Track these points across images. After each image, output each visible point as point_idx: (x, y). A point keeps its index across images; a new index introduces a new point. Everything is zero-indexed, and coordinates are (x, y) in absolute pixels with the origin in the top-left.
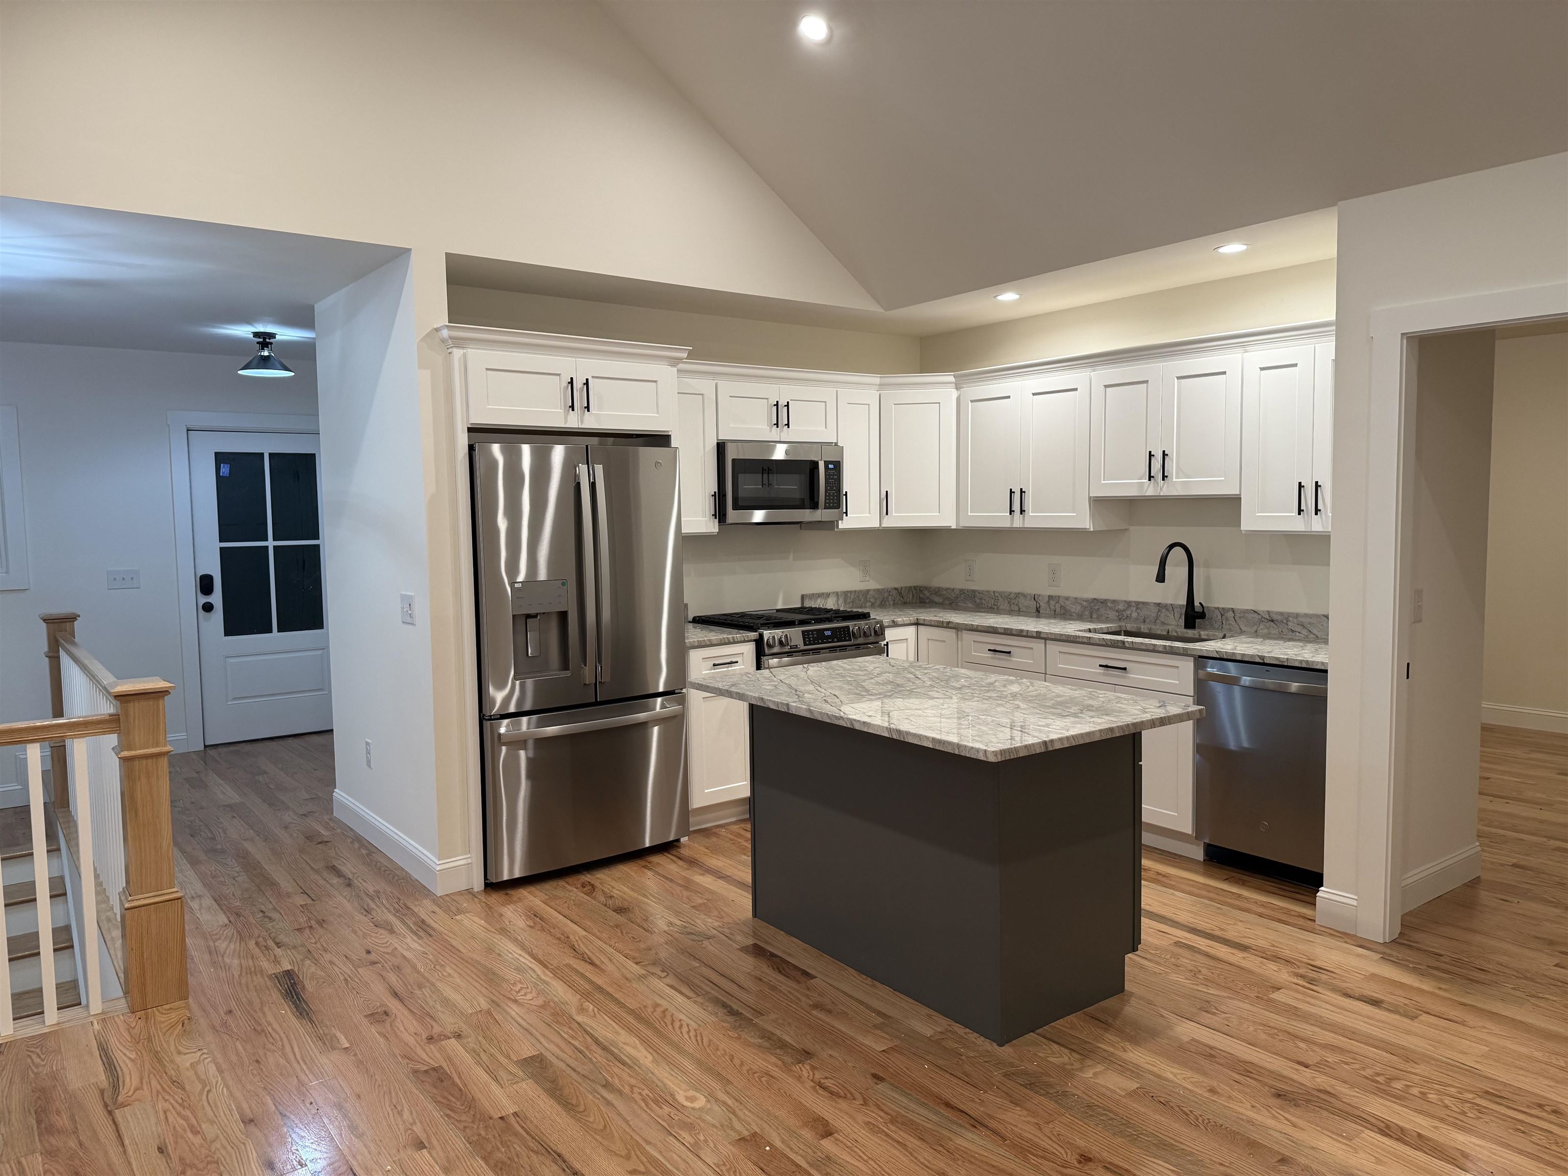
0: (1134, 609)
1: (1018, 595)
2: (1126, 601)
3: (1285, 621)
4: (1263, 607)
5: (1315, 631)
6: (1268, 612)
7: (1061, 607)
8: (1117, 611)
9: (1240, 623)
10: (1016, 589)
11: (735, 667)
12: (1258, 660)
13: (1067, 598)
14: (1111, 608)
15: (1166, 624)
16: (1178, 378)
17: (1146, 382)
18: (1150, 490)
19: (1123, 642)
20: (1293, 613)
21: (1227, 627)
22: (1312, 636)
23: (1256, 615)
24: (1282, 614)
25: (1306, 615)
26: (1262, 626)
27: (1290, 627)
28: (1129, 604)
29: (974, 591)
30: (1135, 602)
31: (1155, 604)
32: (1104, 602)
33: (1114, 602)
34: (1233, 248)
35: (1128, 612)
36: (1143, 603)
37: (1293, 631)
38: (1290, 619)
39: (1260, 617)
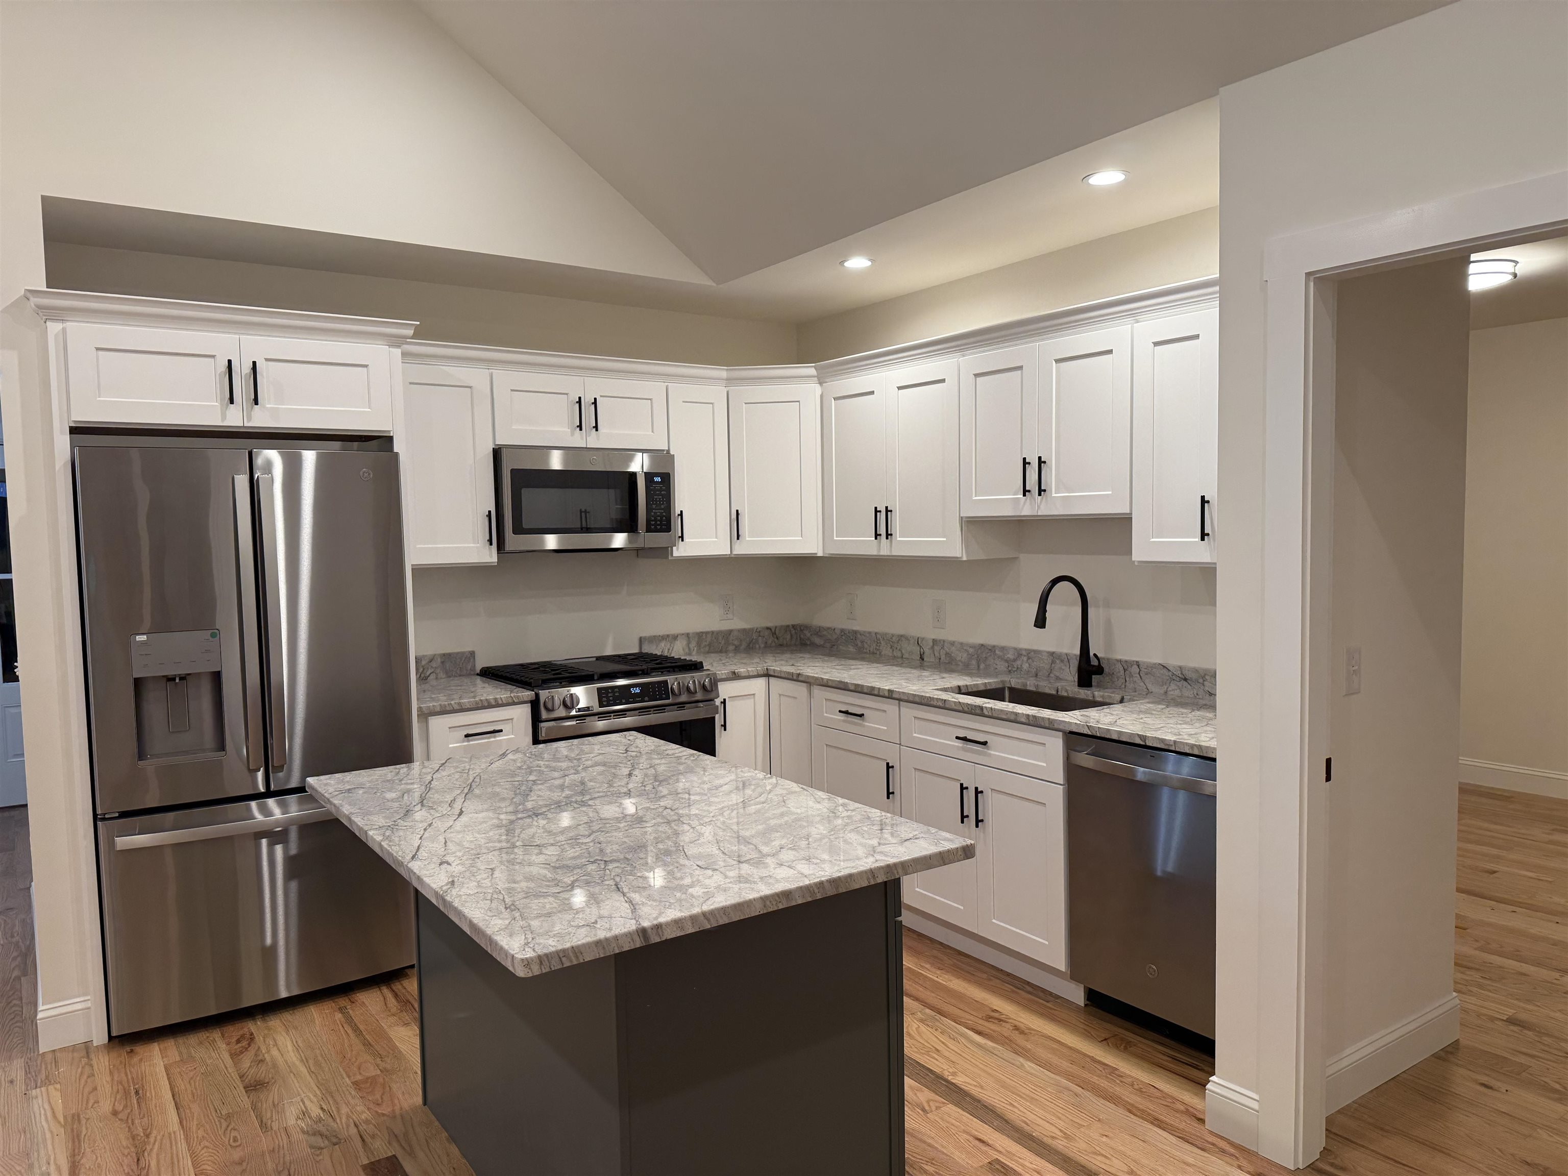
0: (1025, 659)
1: (901, 637)
2: (1015, 649)
3: (1201, 681)
4: (1174, 661)
6: (1180, 667)
7: (947, 654)
8: (1007, 661)
9: (1147, 681)
10: (896, 629)
11: (500, 738)
12: (1138, 741)
13: (952, 643)
14: (999, 657)
15: (1061, 679)
16: (1057, 361)
17: (1020, 368)
18: (1028, 508)
19: (981, 708)
23: (1165, 671)
24: (1196, 670)
26: (1173, 686)
27: (1207, 689)
28: (1019, 653)
29: (855, 632)
31: (1048, 652)
32: (992, 649)
33: (1003, 649)
34: (1107, 176)
35: (1019, 663)
36: (1035, 652)
38: (1207, 677)
39: (1170, 674)
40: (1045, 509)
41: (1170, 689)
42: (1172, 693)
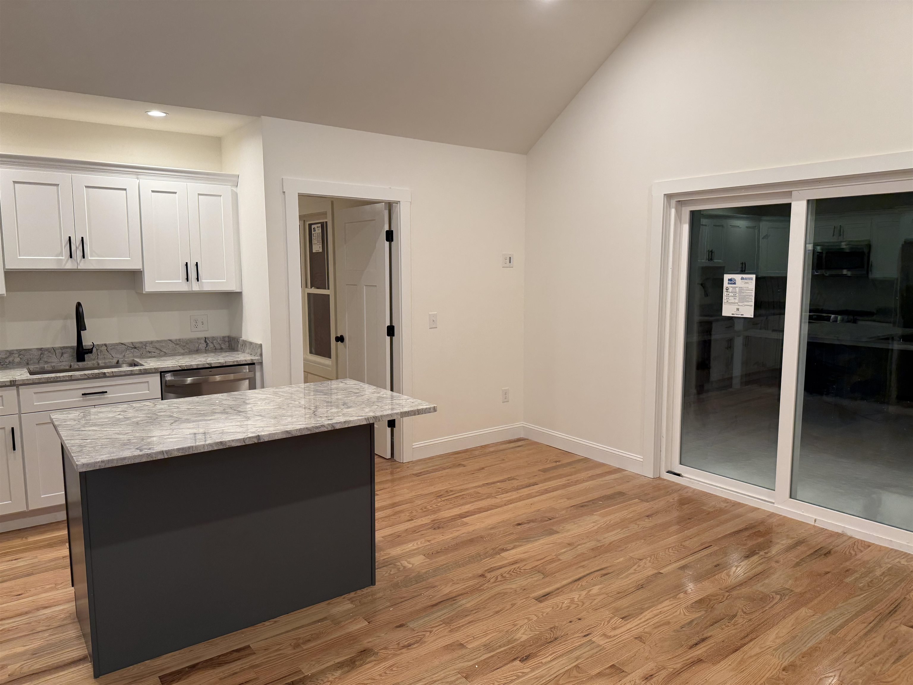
0: (17, 355)
2: (8, 351)
3: (144, 347)
4: (127, 340)
5: (164, 350)
6: (132, 343)
9: (111, 353)
16: (86, 187)
17: (57, 185)
18: (69, 265)
20: (149, 341)
21: (102, 356)
22: (162, 353)
23: (123, 346)
24: (141, 343)
25: (158, 342)
26: (128, 352)
27: (147, 350)
30: (17, 350)
31: (37, 349)
34: (156, 113)
36: (24, 350)
37: (150, 352)
38: (148, 345)
39: (126, 347)
40: (83, 265)
41: (126, 354)
42: (128, 355)
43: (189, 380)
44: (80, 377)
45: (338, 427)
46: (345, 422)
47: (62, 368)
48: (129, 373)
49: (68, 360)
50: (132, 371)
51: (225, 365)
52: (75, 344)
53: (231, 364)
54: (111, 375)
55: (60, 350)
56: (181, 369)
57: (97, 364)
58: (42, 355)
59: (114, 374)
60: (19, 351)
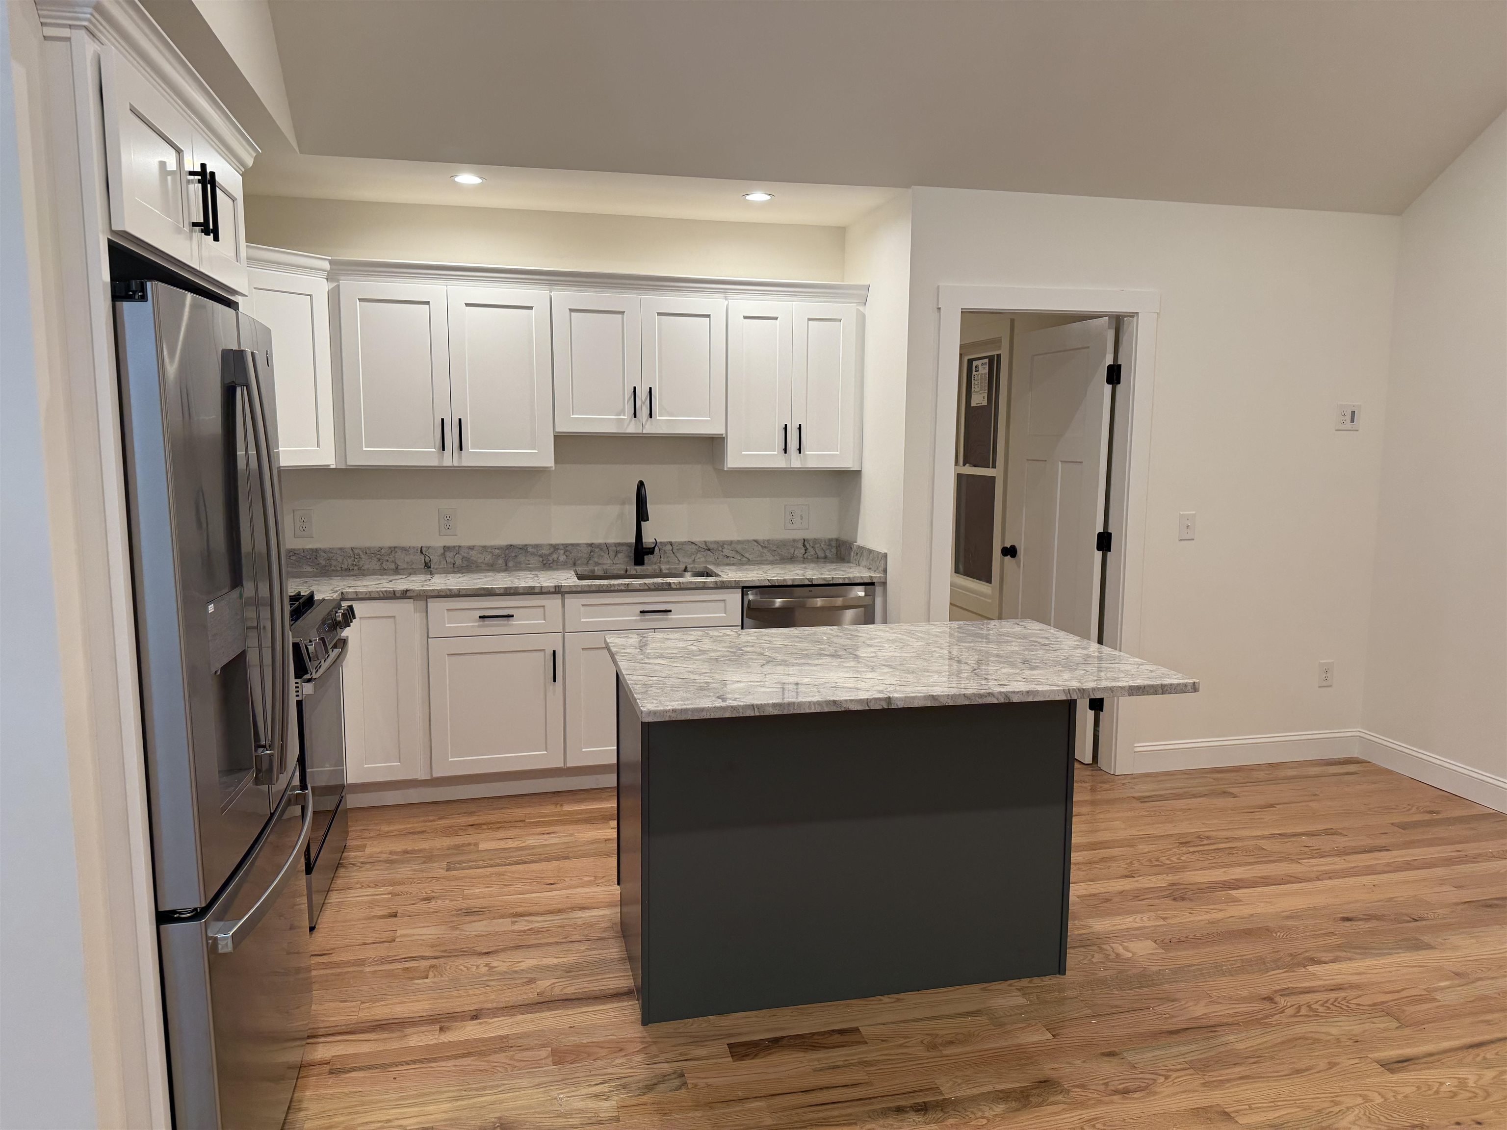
0: (562, 552)
1: (393, 550)
2: (551, 545)
3: (720, 549)
4: (699, 538)
5: (747, 555)
6: (705, 542)
7: (463, 558)
8: (540, 556)
9: (678, 555)
10: (387, 542)
13: (471, 548)
14: (533, 554)
15: (600, 564)
16: (659, 314)
17: (623, 313)
18: (632, 428)
20: (726, 541)
21: (666, 560)
22: (745, 559)
23: (693, 546)
24: (717, 542)
25: (739, 542)
26: (699, 555)
27: (725, 554)
28: (555, 548)
29: (316, 551)
30: (563, 544)
31: (587, 544)
32: (524, 548)
33: (536, 546)
34: (758, 196)
35: (555, 556)
36: (572, 545)
37: (728, 557)
38: (725, 546)
39: (697, 547)
40: (650, 428)
41: (697, 558)
42: (699, 560)
43: (778, 602)
44: (638, 587)
45: (1015, 699)
46: (1028, 692)
47: (615, 572)
48: (701, 585)
49: (622, 562)
50: (705, 582)
51: (831, 582)
52: (633, 540)
53: (841, 582)
54: (678, 587)
55: (614, 548)
56: (770, 584)
57: (659, 570)
58: (592, 554)
59: (682, 586)
60: (566, 546)
